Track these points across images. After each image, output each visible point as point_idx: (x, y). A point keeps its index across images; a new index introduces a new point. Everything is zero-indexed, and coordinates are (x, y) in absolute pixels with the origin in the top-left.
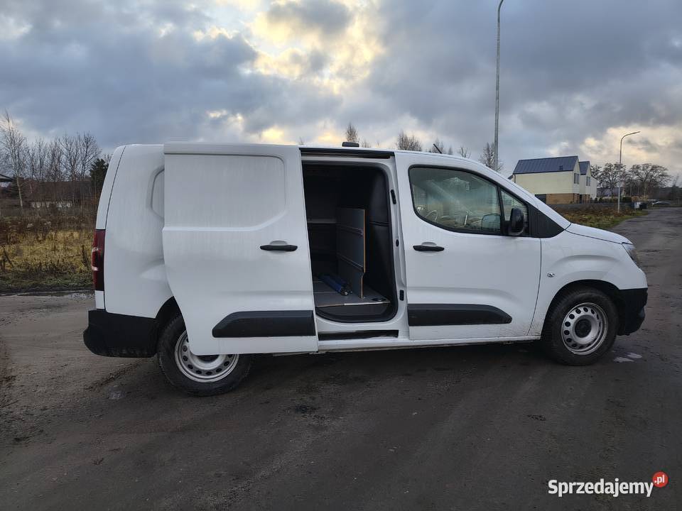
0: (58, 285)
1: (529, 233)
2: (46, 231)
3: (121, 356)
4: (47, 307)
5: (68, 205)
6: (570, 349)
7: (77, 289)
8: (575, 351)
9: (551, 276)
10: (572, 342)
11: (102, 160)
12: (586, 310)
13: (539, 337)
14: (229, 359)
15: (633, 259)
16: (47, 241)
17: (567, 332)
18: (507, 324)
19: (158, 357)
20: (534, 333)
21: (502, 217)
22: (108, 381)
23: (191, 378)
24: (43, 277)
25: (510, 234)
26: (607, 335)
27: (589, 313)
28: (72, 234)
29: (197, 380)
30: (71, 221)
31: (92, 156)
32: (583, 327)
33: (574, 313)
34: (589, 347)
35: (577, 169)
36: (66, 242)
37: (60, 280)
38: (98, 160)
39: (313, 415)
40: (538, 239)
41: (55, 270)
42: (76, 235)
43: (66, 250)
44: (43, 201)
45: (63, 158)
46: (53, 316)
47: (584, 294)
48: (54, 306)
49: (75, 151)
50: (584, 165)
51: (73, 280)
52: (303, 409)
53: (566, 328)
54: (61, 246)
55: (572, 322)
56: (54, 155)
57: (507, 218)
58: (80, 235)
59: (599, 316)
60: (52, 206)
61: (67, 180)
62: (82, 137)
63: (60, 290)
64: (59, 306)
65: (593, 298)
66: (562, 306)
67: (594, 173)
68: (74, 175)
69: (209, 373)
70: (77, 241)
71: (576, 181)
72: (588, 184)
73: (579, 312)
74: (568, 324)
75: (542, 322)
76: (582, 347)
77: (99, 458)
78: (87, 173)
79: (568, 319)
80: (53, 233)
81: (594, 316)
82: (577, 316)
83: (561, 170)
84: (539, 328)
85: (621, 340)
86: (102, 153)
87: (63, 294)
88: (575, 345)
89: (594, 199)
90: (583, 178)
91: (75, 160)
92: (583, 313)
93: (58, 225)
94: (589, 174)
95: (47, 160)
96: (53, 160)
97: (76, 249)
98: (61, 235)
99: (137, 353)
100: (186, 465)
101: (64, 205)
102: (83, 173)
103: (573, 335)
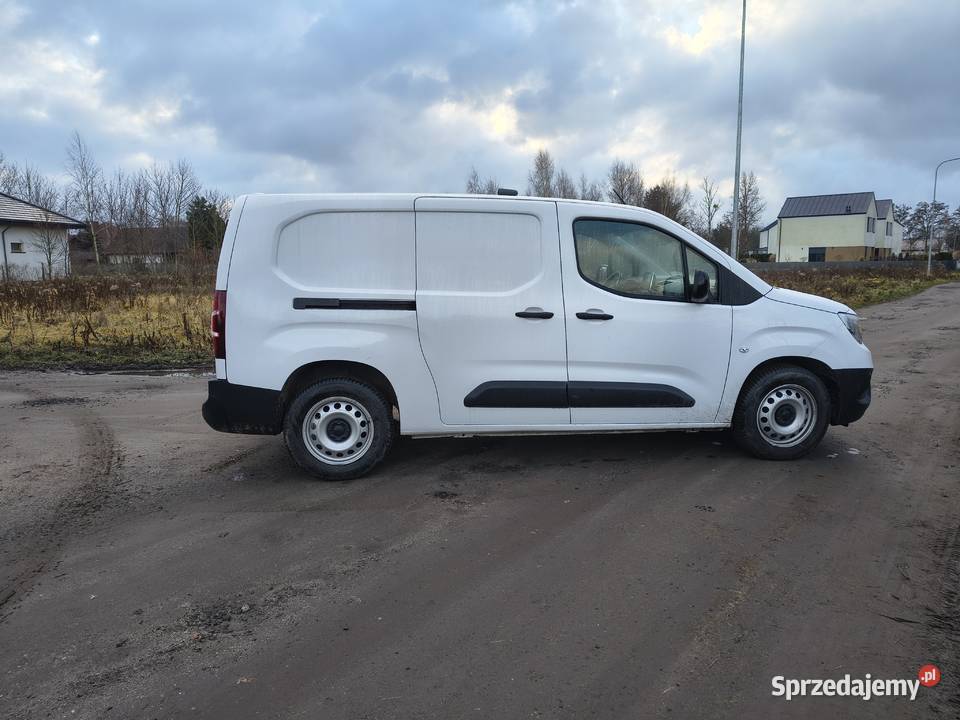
0: (157, 362)
1: (719, 299)
2: (133, 295)
3: (244, 432)
4: (148, 387)
5: (158, 260)
6: (767, 440)
7: (180, 367)
8: (774, 443)
9: (744, 351)
10: (771, 432)
11: (203, 198)
12: (789, 393)
13: (729, 425)
14: (362, 440)
15: (851, 333)
16: (136, 307)
17: (764, 420)
18: (689, 408)
19: (285, 434)
20: (723, 420)
21: (686, 279)
22: (227, 464)
23: (322, 460)
24: (137, 353)
25: (693, 300)
26: (817, 423)
27: (793, 396)
28: (168, 299)
29: (326, 461)
30: (164, 282)
31: (189, 193)
32: (785, 414)
33: (774, 396)
34: (793, 439)
35: (872, 212)
36: (161, 310)
37: (158, 356)
38: (197, 198)
39: (453, 500)
40: (729, 307)
41: (151, 344)
42: (173, 300)
43: (161, 319)
44: (126, 254)
45: (151, 196)
46: (157, 397)
47: (786, 374)
48: (155, 387)
49: (166, 186)
50: (884, 206)
51: (174, 357)
52: (442, 495)
53: (763, 415)
54: (154, 315)
55: (771, 407)
56: (138, 191)
57: (692, 281)
58: (178, 300)
59: (807, 400)
60: (136, 261)
61: (156, 226)
62: (176, 167)
63: (158, 368)
64: (162, 387)
65: (799, 379)
66: (757, 388)
67: (899, 216)
68: (165, 219)
69: (340, 454)
70: (175, 308)
71: (870, 227)
72: (889, 232)
73: (779, 395)
74: (766, 410)
75: (732, 406)
76: (783, 437)
77: (224, 532)
78: (183, 216)
79: (767, 404)
80: (142, 298)
81: (800, 400)
82: (777, 400)
83: (848, 212)
84: (730, 414)
85: (835, 431)
86: (202, 189)
87: (162, 374)
88: (774, 436)
89: (897, 254)
90: (880, 225)
91: (167, 200)
92: (785, 396)
93: (149, 287)
94: (890, 218)
95: (130, 200)
96: (137, 198)
97: (173, 319)
98: (153, 301)
99: (261, 429)
100: (314, 539)
101: (153, 261)
102: (177, 216)
103: (772, 423)
